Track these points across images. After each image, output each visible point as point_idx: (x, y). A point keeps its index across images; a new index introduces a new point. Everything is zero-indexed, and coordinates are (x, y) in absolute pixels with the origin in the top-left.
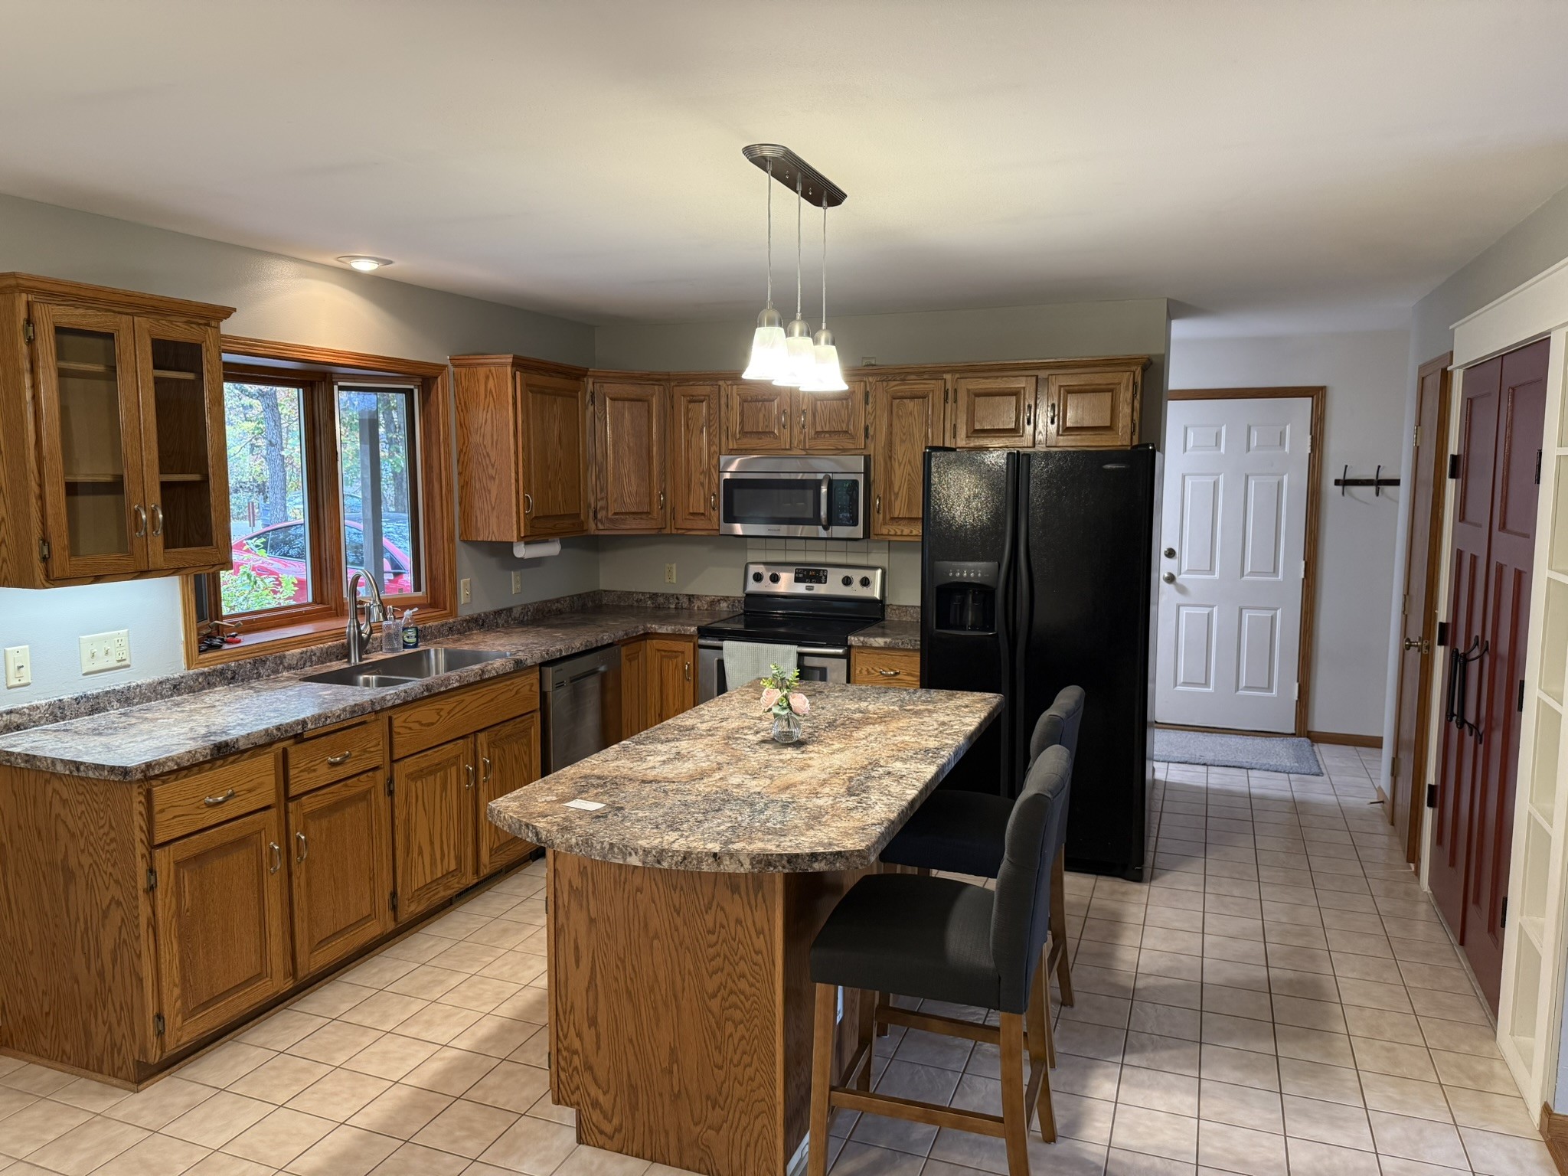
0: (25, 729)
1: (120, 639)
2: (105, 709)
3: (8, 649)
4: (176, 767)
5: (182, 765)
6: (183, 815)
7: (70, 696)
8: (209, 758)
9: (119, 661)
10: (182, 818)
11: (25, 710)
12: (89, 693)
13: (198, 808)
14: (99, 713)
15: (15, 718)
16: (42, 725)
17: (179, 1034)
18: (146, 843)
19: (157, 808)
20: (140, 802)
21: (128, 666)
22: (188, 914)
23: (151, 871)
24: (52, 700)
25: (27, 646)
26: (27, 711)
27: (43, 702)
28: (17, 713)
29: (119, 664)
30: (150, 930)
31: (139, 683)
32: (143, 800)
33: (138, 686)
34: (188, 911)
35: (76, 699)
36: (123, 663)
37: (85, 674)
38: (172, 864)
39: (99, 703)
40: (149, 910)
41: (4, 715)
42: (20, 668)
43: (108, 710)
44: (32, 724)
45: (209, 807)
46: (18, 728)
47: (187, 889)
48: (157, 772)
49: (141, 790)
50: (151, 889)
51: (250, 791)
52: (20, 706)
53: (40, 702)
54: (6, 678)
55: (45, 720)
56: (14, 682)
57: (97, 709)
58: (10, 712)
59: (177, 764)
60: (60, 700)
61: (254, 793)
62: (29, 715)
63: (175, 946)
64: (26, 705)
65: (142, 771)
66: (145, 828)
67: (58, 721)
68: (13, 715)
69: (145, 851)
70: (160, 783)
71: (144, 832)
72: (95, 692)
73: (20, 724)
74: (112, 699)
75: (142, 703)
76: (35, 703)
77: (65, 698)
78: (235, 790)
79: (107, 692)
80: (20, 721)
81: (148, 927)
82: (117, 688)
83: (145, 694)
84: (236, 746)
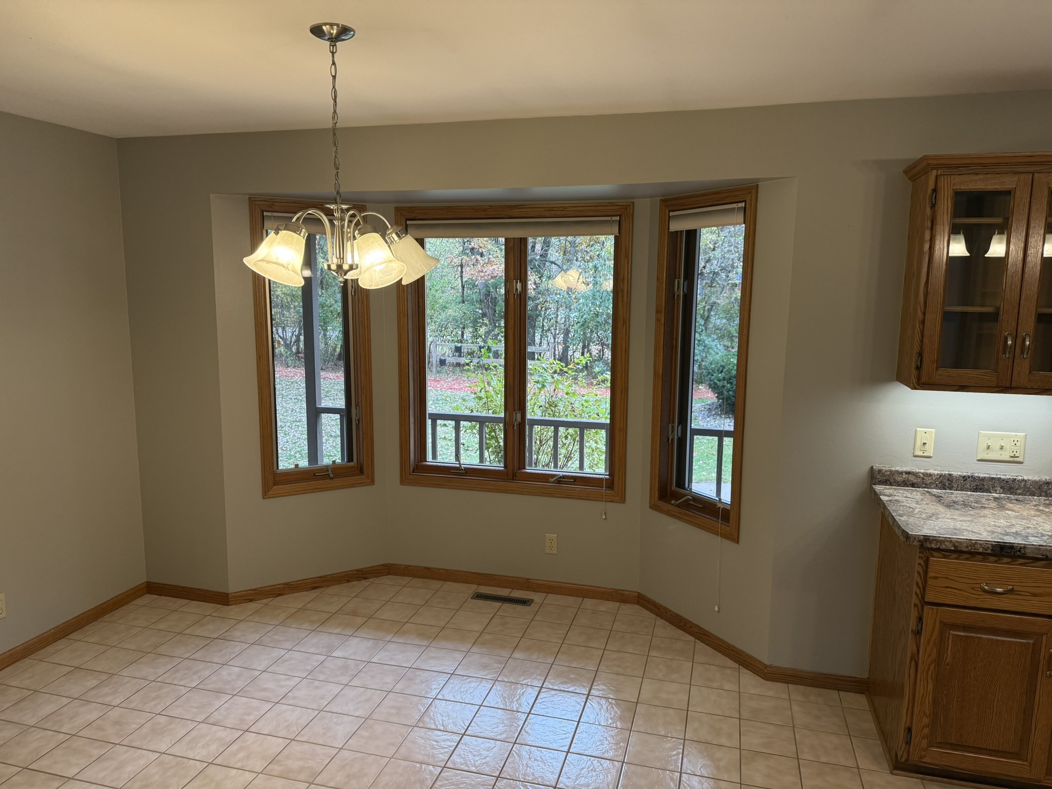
0: (918, 487)
1: (1016, 440)
2: (988, 491)
3: (917, 429)
4: (953, 548)
5: (959, 549)
6: (956, 589)
7: (959, 473)
8: (989, 551)
9: (1012, 457)
10: (955, 591)
11: (920, 474)
12: (976, 475)
13: (973, 588)
14: (983, 492)
15: (912, 478)
16: (932, 488)
17: (923, 753)
18: (920, 596)
19: (931, 574)
20: (920, 564)
21: (1021, 463)
22: (948, 667)
23: (920, 619)
24: (944, 473)
25: (934, 430)
26: (922, 476)
27: (936, 472)
28: (914, 475)
29: (1012, 459)
30: (913, 663)
31: (1026, 478)
32: (923, 563)
33: (1023, 480)
34: (947, 665)
35: (964, 477)
36: (1016, 459)
37: (978, 460)
38: (938, 622)
39: (983, 485)
40: (915, 648)
41: (904, 474)
42: (925, 444)
43: (990, 492)
44: (924, 486)
45: (984, 592)
46: (913, 485)
47: (950, 648)
48: (933, 546)
49: (921, 555)
50: (918, 633)
51: (1034, 595)
52: (918, 471)
53: (934, 472)
54: (914, 449)
55: (935, 485)
56: (918, 453)
57: (981, 489)
58: (908, 473)
59: (954, 546)
60: (950, 475)
61: (1038, 598)
62: (923, 479)
63: (930, 686)
64: (922, 471)
65: (919, 541)
66: (920, 585)
67: (945, 489)
68: (910, 475)
69: (917, 602)
70: (940, 556)
71: (920, 588)
72: (982, 475)
73: (915, 483)
74: (996, 485)
75: (1025, 495)
76: (931, 471)
77: (955, 473)
78: (1016, 588)
79: (993, 478)
80: (916, 481)
81: (911, 660)
82: (1003, 477)
83: (1029, 488)
84: (1023, 551)
